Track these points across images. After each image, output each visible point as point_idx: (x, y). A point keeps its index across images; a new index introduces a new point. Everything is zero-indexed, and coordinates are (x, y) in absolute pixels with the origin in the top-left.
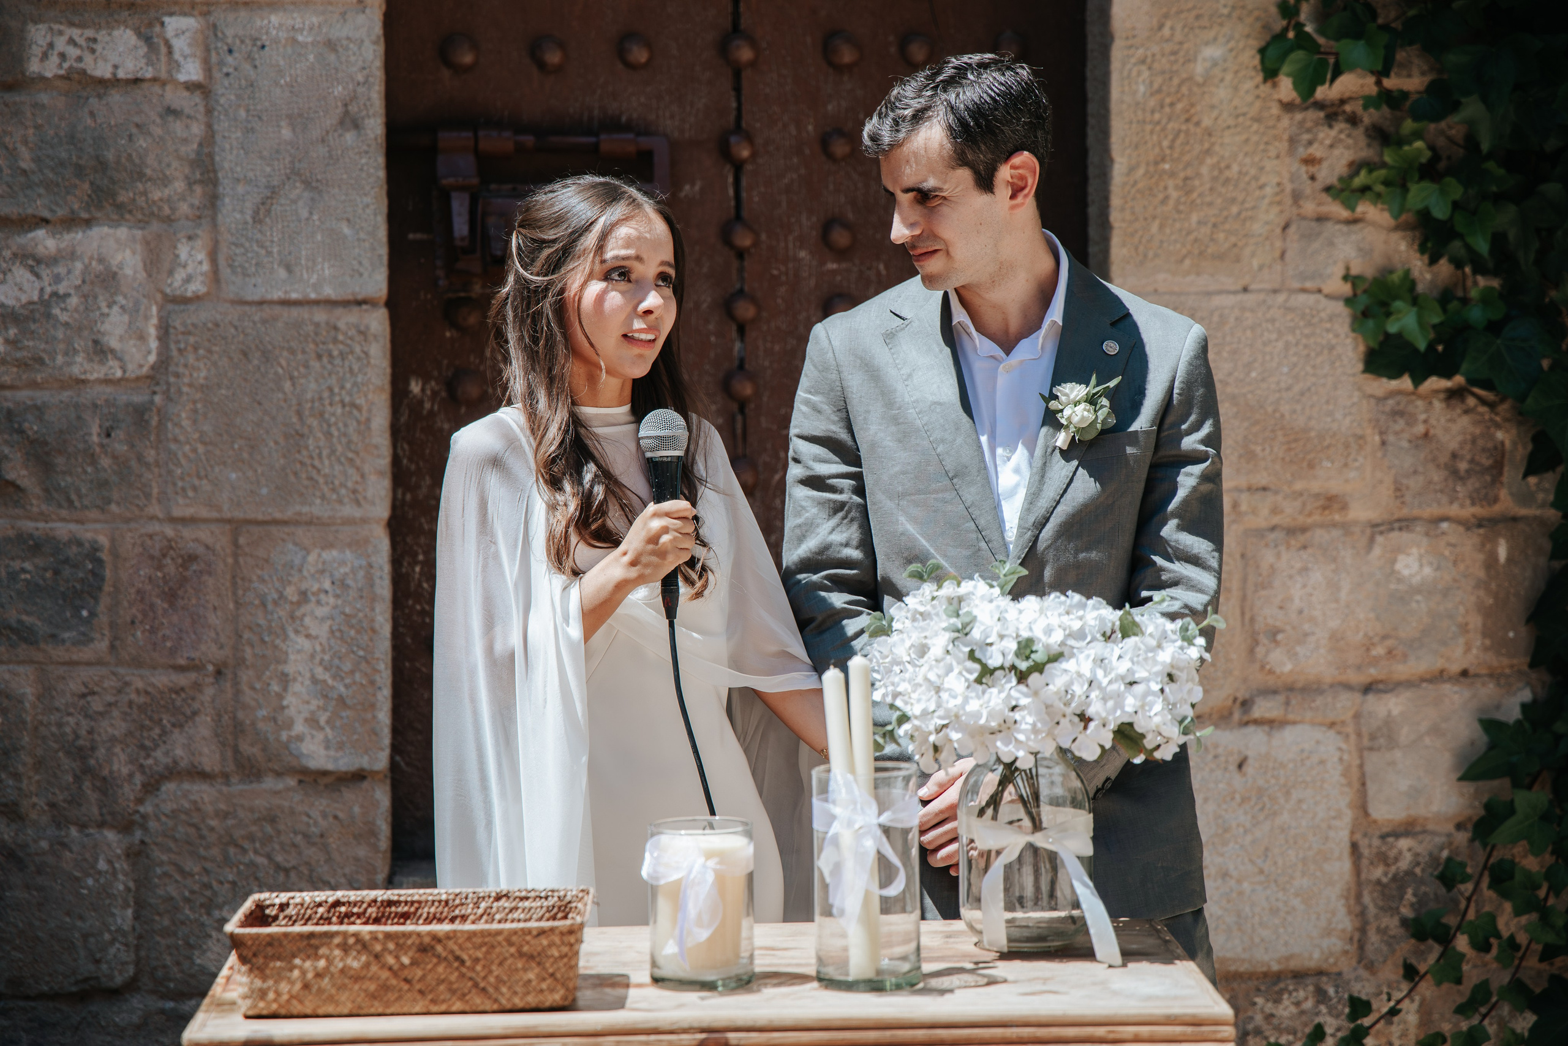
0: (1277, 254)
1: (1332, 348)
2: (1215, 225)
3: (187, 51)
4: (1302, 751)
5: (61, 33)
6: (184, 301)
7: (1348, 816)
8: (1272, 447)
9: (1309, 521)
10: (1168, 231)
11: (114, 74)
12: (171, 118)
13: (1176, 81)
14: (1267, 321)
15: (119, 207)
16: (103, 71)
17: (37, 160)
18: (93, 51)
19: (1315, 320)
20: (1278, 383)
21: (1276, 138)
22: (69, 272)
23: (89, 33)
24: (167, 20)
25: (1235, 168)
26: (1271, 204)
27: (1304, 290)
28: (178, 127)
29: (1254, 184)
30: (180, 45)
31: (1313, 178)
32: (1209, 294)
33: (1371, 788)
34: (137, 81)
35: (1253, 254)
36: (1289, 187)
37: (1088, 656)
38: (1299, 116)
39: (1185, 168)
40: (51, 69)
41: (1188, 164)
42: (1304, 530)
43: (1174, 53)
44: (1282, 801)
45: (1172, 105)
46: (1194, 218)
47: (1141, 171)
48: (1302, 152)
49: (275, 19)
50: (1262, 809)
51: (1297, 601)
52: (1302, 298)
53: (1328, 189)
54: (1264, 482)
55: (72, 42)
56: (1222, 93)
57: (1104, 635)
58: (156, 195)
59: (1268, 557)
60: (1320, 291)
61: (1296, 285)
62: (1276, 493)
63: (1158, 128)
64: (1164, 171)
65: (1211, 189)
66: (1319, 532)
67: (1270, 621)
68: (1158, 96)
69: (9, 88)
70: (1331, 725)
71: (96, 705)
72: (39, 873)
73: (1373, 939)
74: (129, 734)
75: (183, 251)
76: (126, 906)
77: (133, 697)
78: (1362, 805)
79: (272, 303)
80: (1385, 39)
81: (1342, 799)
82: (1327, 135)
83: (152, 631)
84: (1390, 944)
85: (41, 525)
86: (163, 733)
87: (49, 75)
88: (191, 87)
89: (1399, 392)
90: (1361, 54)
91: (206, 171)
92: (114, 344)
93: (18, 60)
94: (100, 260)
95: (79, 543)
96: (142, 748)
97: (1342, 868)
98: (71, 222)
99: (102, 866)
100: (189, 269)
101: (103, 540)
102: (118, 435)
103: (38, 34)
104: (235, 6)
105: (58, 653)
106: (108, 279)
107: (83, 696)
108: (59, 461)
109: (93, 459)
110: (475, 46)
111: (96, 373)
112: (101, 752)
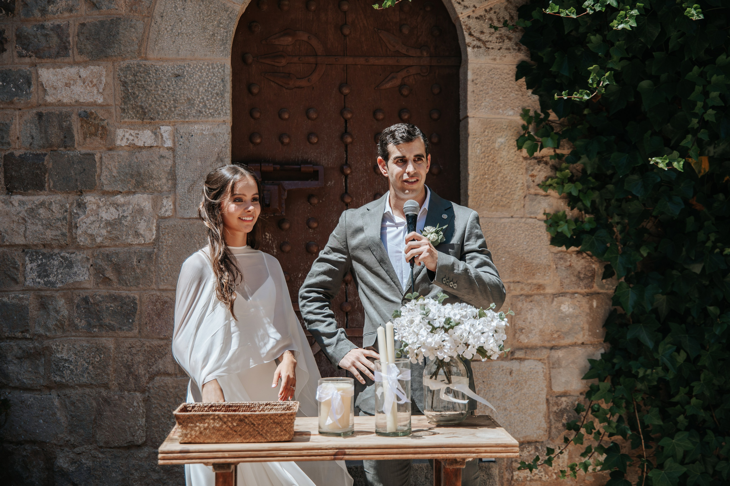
0: (522, 205)
1: (540, 236)
2: (502, 196)
3: (168, 137)
4: (531, 368)
5: (127, 132)
6: (165, 218)
7: (545, 390)
8: (521, 269)
9: (533, 293)
10: (487, 197)
11: (144, 145)
12: (162, 159)
13: (489, 149)
14: (519, 227)
15: (144, 188)
16: (140, 144)
17: (118, 173)
18: (137, 137)
19: (535, 227)
20: (523, 247)
21: (521, 168)
22: (128, 209)
23: (137, 132)
24: (161, 127)
25: (509, 177)
26: (520, 189)
27: (531, 218)
28: (164, 161)
29: (514, 183)
30: (165, 135)
31: (533, 181)
32: (500, 218)
33: (553, 381)
34: (151, 147)
35: (514, 206)
36: (526, 184)
37: (468, 324)
38: (529, 161)
39: (492, 177)
40: (124, 143)
41: (493, 176)
42: (531, 296)
43: (489, 140)
44: (524, 385)
45: (488, 156)
46: (496, 193)
47: (478, 178)
48: (530, 173)
49: (196, 126)
50: (517, 388)
51: (529, 319)
52: (530, 220)
53: (538, 185)
54: (518, 280)
55: (131, 135)
56: (504, 153)
57: (473, 317)
58: (156, 184)
59: (520, 305)
60: (536, 218)
61: (529, 216)
62: (522, 283)
63: (484, 164)
64: (486, 178)
65: (501, 184)
66: (536, 297)
67: (520, 326)
68: (484, 154)
69: (110, 150)
70: (540, 360)
71: (134, 351)
72: (115, 406)
73: (554, 430)
74: (144, 361)
75: (165, 202)
76: (143, 417)
77: (146, 348)
78: (550, 387)
79: (193, 218)
80: (557, 137)
81: (543, 384)
82: (538, 167)
83: (153, 327)
84: (559, 432)
85: (117, 291)
86: (156, 360)
87: (123, 145)
88: (168, 149)
89: (562, 251)
90: (549, 141)
91: (173, 176)
92: (142, 232)
93: (113, 141)
94: (138, 205)
95: (129, 298)
96: (149, 365)
97: (543, 407)
98: (129, 193)
99: (135, 404)
100: (167, 208)
101: (137, 297)
102: (143, 262)
103: (120, 132)
104: (183, 123)
105: (122, 334)
106: (140, 211)
107: (130, 348)
108: (123, 270)
109: (134, 270)
110: (261, 137)
111: (136, 242)
112: (135, 366)
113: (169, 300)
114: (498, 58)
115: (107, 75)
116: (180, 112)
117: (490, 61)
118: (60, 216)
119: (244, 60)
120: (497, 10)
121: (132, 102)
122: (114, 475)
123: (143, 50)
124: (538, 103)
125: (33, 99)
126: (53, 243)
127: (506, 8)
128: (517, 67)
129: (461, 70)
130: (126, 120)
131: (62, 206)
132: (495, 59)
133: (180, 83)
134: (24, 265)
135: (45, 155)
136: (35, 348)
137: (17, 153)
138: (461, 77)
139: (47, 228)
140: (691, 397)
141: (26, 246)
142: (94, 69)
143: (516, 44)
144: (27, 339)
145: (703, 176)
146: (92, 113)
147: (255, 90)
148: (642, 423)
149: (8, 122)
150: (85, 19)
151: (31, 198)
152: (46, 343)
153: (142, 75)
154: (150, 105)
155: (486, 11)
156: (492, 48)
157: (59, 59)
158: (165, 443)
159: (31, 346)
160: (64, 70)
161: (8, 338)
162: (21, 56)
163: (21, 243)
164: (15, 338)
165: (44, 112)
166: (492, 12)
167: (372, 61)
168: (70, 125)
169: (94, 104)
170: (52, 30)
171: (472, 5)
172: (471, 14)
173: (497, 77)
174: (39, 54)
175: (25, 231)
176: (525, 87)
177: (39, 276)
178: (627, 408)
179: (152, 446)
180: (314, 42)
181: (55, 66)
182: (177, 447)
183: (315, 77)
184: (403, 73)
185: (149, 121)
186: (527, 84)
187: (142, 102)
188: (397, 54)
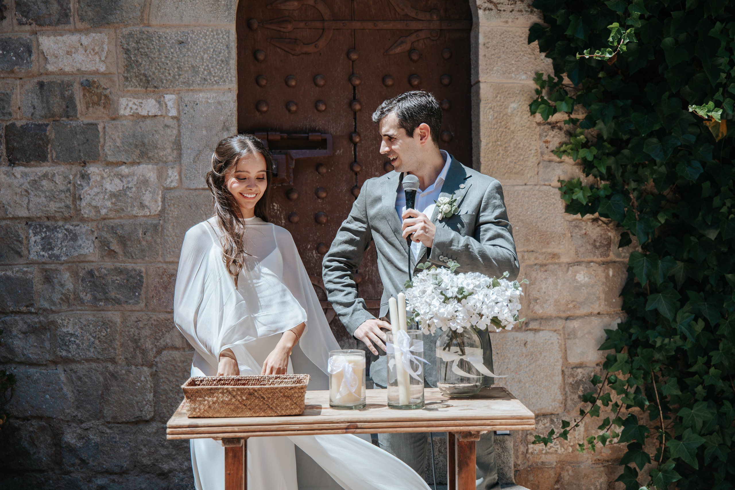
0: (536, 172)
1: (554, 204)
2: (515, 163)
3: (172, 106)
4: (546, 339)
5: (131, 101)
6: (170, 189)
7: (561, 361)
8: (535, 237)
9: (547, 262)
10: (500, 165)
11: (148, 114)
12: (166, 128)
13: (502, 115)
14: (533, 195)
15: (149, 158)
16: (144, 113)
17: (122, 143)
18: (141, 106)
19: (549, 195)
20: (537, 216)
21: (535, 134)
22: (132, 180)
23: (140, 101)
24: (165, 96)
25: (522, 144)
26: (534, 156)
27: (545, 185)
28: (168, 131)
29: (528, 149)
30: (170, 104)
31: (547, 148)
32: (513, 186)
33: (569, 352)
34: (155, 116)
35: (528, 173)
36: (539, 151)
37: (482, 293)
38: (542, 127)
39: (505, 144)
40: (127, 113)
41: (506, 142)
42: (546, 265)
43: (501, 105)
44: (539, 356)
45: (500, 122)
46: (508, 160)
47: (490, 145)
48: (544, 139)
49: (201, 95)
50: (532, 359)
51: (544, 289)
52: (544, 187)
53: (552, 151)
54: (532, 249)
55: (134, 104)
56: (517, 119)
57: (487, 286)
58: (161, 154)
59: (534, 274)
60: (550, 185)
61: (542, 183)
62: (536, 252)
63: (496, 130)
64: (498, 144)
65: (514, 151)
66: (551, 266)
67: (535, 296)
68: (496, 120)
69: (114, 119)
70: (555, 331)
71: (141, 325)
72: (122, 381)
73: (569, 402)
74: (152, 334)
75: (170, 172)
76: (151, 392)
77: (153, 322)
78: (565, 358)
79: (199, 189)
80: (572, 101)
81: (558, 356)
82: (552, 133)
83: (159, 300)
84: (575, 404)
85: (123, 264)
86: (163, 334)
87: (127, 115)
88: (173, 118)
89: (577, 219)
90: (564, 106)
91: (178, 145)
92: (147, 203)
93: (117, 110)
94: (143, 176)
95: (135, 271)
96: (156, 339)
97: (558, 378)
98: (133, 163)
99: (143, 379)
100: (172, 178)
101: (143, 269)
102: (148, 234)
103: (123, 101)
104: (188, 91)
105: (128, 307)
106: (145, 182)
107: (136, 322)
108: (129, 243)
109: (140, 242)
110: (267, 105)
111: (141, 213)
112: (143, 340)
114: (510, 20)
115: (109, 43)
116: (185, 80)
117: (502, 24)
118: (63, 188)
119: (249, 26)
121: (136, 70)
122: (122, 450)
123: (145, 17)
124: (551, 66)
125: (34, 68)
126: (57, 215)
128: (530, 30)
129: (472, 34)
130: (129, 88)
131: (65, 178)
132: (507, 22)
133: (184, 50)
134: (28, 238)
135: (47, 125)
136: (40, 322)
137: (19, 124)
138: (472, 41)
139: (51, 200)
140: (709, 368)
141: (29, 218)
142: (95, 36)
143: (529, 6)
144: (31, 313)
145: (720, 141)
146: (94, 82)
147: (261, 57)
148: (660, 394)
149: (9, 92)
151: (33, 169)
152: (51, 317)
153: (145, 42)
154: (154, 73)
156: (504, 11)
157: (60, 27)
158: (173, 418)
159: (37, 320)
160: (65, 38)
161: (12, 312)
162: (21, 23)
163: (25, 215)
164: (20, 313)
165: (45, 81)
167: (381, 25)
168: (73, 94)
169: (96, 72)
173: (509, 40)
174: (39, 21)
175: (28, 203)
176: (538, 50)
177: (43, 249)
178: (645, 378)
179: (160, 421)
180: (321, 7)
181: (56, 33)
182: (186, 421)
183: (322, 43)
184: (413, 38)
185: (153, 89)
186: (540, 48)
187: (145, 70)
188: (407, 18)
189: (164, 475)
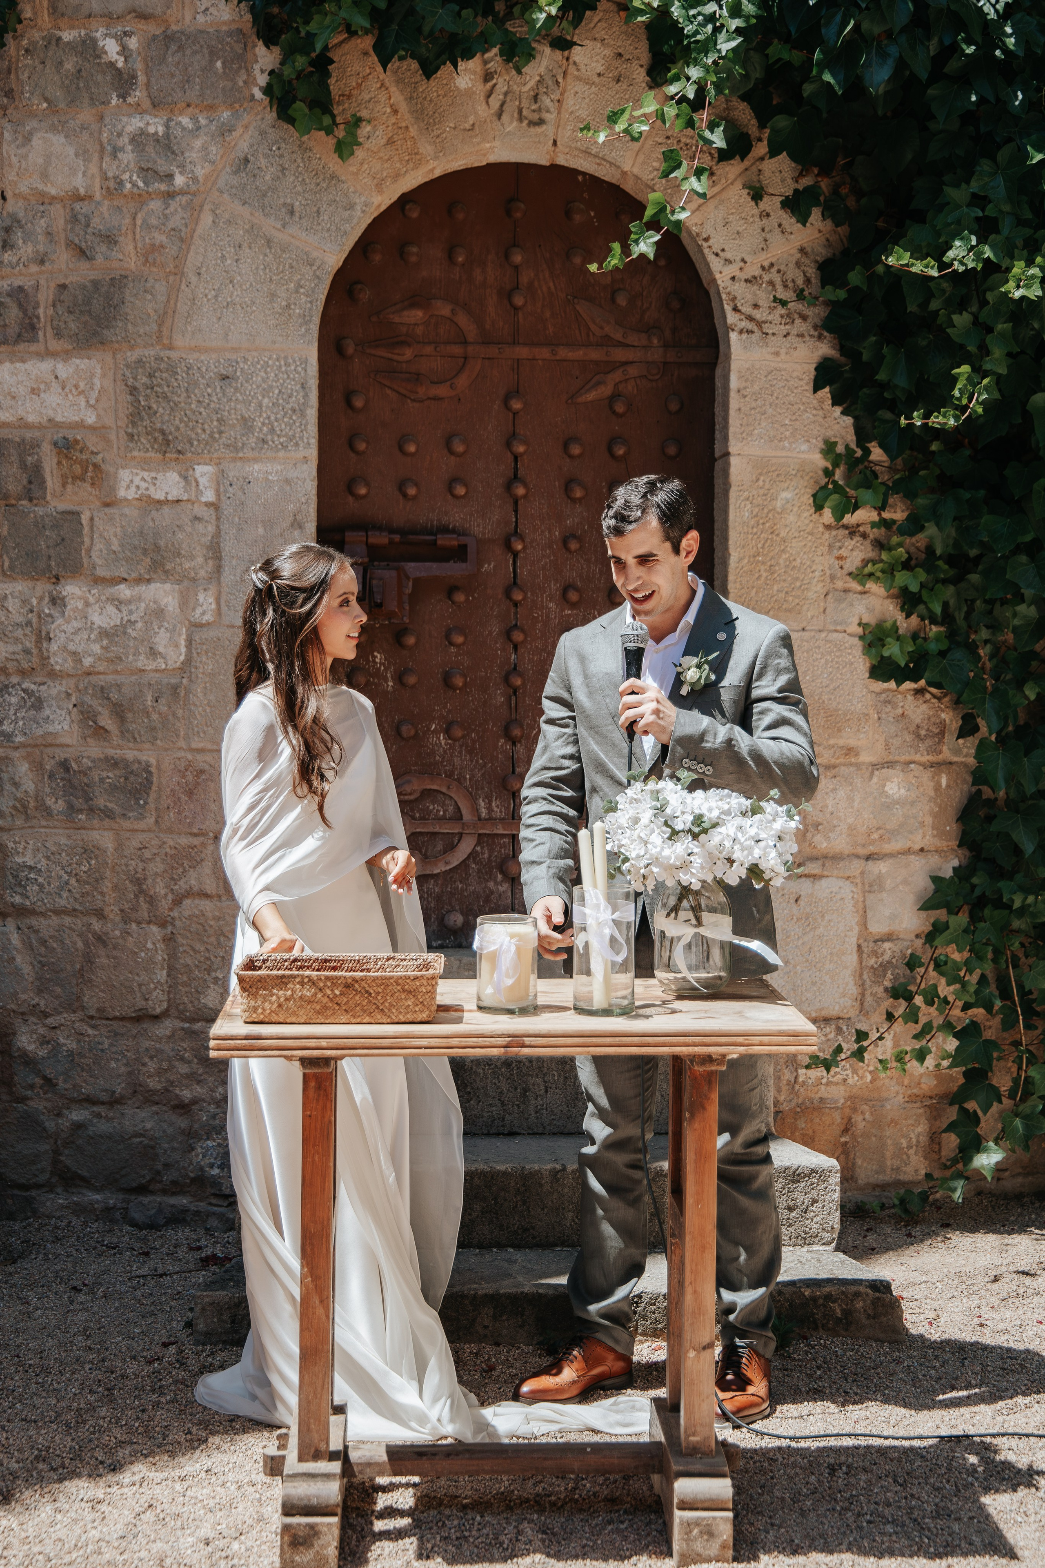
0: (822, 610)
1: (852, 664)
2: (787, 593)
3: (207, 484)
4: (832, 893)
5: (137, 474)
6: (201, 626)
7: (856, 930)
9: (837, 762)
10: (760, 595)
11: (166, 498)
12: (196, 522)
13: (766, 511)
14: (816, 648)
15: (166, 572)
16: (160, 496)
17: (122, 545)
18: (155, 484)
19: (843, 648)
20: (821, 684)
21: (822, 544)
22: (137, 609)
23: (153, 474)
24: (196, 467)
25: (799, 561)
26: (819, 581)
27: (836, 631)
28: (200, 527)
29: (809, 570)
30: (203, 481)
31: (841, 568)
33: (869, 914)
34: (178, 501)
35: (808, 610)
36: (828, 573)
37: (733, 825)
38: (834, 533)
39: (771, 560)
40: (131, 494)
41: (772, 558)
42: (834, 767)
43: (765, 495)
44: (820, 920)
45: (764, 524)
46: (776, 588)
47: (746, 561)
48: (836, 553)
49: (256, 466)
50: (807, 926)
51: (830, 808)
52: (835, 635)
53: (850, 574)
55: (143, 479)
56: (792, 518)
57: (741, 813)
58: (187, 565)
60: (846, 632)
61: (833, 628)
63: (756, 537)
64: (759, 561)
65: (785, 572)
66: (843, 768)
67: (814, 819)
68: (756, 519)
69: (107, 505)
70: (849, 878)
71: (147, 854)
72: (114, 948)
73: (869, 999)
74: (165, 871)
75: (201, 597)
76: (162, 968)
77: (168, 850)
78: (864, 924)
80: (885, 489)
81: (853, 920)
82: (850, 543)
83: (179, 813)
84: (878, 1001)
85: (118, 751)
86: (185, 871)
87: (130, 498)
88: (208, 505)
89: (889, 690)
90: (871, 498)
91: (215, 552)
92: (161, 649)
93: (113, 489)
94: (155, 602)
95: (139, 763)
96: (173, 879)
97: (852, 959)
98: (139, 581)
99: (150, 945)
100: (204, 608)
101: (153, 761)
102: (163, 701)
103: (125, 475)
104: (234, 459)
105: (127, 824)
106: (159, 613)
107: (140, 849)
108: (129, 716)
109: (148, 714)
110: (367, 485)
111: (151, 665)
112: (150, 881)
113: (207, 767)
114: (783, 351)
115: (104, 376)
116: (229, 442)
117: (769, 357)
118: (20, 619)
119: (340, 350)
120: (783, 268)
121: (147, 422)
122: (114, 1064)
123: (165, 332)
124: (852, 430)
126: (9, 665)
127: (798, 264)
128: (816, 369)
129: (719, 372)
130: (135, 453)
131: (25, 602)
132: (777, 354)
133: (230, 391)
138: (718, 383)
142: (81, 363)
143: (815, 327)
146: (77, 442)
147: (359, 403)
148: (1020, 987)
150: (66, 277)
153: (165, 375)
154: (178, 429)
155: (763, 268)
156: (774, 334)
157: (22, 347)
160: (29, 365)
166: (774, 270)
167: (563, 353)
168: (39, 461)
169: (80, 425)
170: (9, 295)
171: (738, 259)
172: (738, 274)
173: (781, 384)
176: (830, 402)
178: (995, 960)
179: (180, 1017)
180: (462, 320)
181: (13, 358)
183: (462, 381)
184: (617, 376)
185: (175, 456)
186: (833, 398)
187: (163, 423)
188: (607, 341)
189: (183, 1108)
